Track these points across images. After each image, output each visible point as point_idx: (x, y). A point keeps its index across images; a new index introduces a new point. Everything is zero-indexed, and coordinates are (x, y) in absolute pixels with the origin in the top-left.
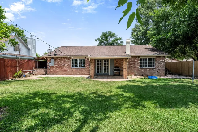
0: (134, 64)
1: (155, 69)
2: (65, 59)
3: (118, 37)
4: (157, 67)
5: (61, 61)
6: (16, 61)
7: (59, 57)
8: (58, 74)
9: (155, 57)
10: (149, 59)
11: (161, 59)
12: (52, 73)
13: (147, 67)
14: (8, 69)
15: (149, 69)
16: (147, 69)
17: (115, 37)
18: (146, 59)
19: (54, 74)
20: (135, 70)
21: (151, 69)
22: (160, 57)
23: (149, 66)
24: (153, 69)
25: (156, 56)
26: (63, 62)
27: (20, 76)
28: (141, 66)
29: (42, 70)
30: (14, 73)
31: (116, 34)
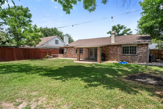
0: (117, 51)
1: (136, 56)
2: (72, 48)
3: (127, 28)
4: (139, 54)
5: (70, 49)
6: (46, 49)
7: (69, 47)
8: (69, 58)
9: (136, 45)
10: (131, 47)
11: (143, 47)
12: (66, 57)
13: (129, 54)
14: (42, 54)
15: (130, 55)
16: (128, 55)
17: (125, 28)
18: (128, 47)
19: (67, 58)
20: (117, 57)
21: (132, 55)
22: (142, 44)
23: (130, 53)
24: (134, 56)
25: (138, 44)
26: (71, 50)
27: (47, 58)
28: (123, 53)
29: (62, 55)
30: (45, 56)
31: (125, 26)
